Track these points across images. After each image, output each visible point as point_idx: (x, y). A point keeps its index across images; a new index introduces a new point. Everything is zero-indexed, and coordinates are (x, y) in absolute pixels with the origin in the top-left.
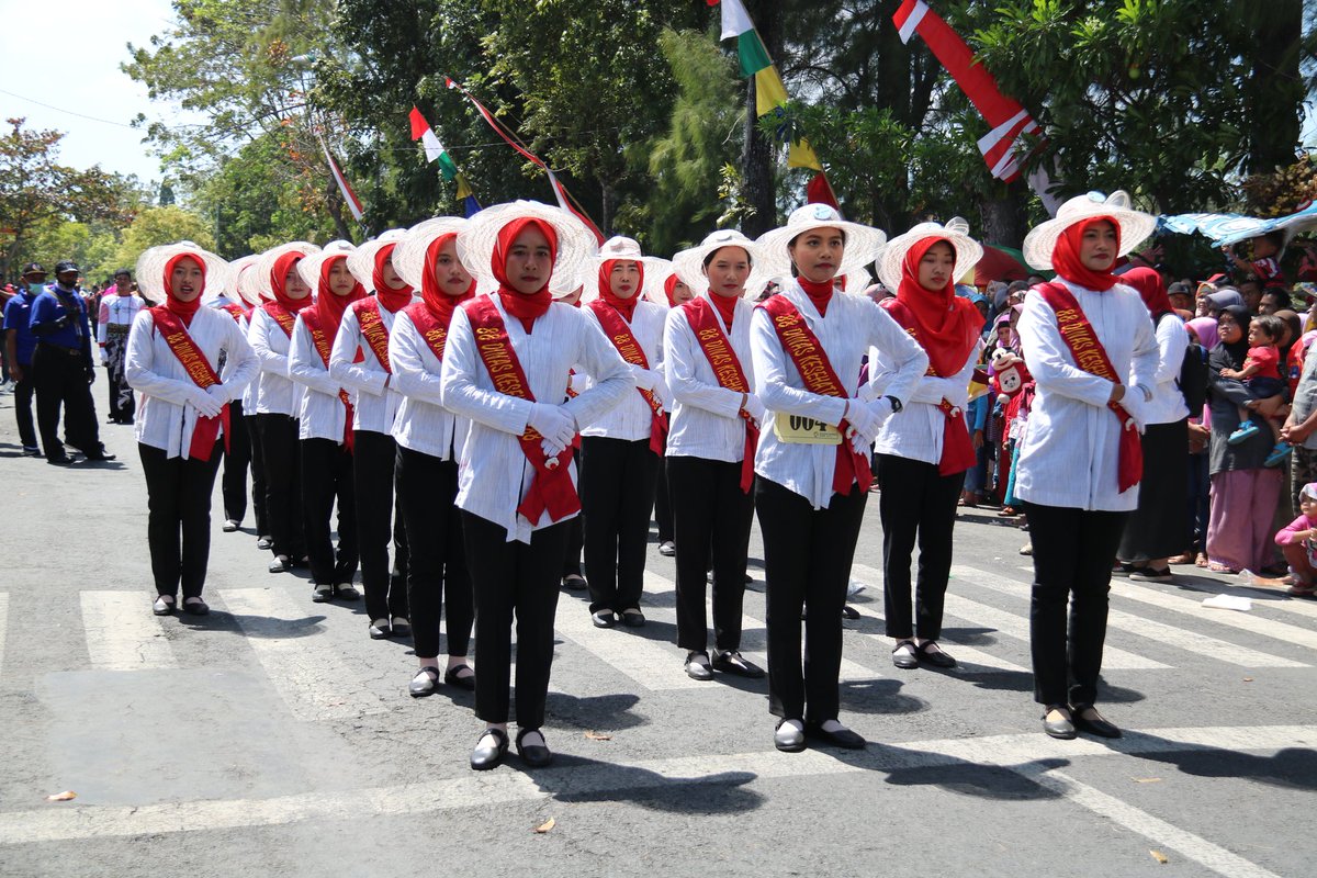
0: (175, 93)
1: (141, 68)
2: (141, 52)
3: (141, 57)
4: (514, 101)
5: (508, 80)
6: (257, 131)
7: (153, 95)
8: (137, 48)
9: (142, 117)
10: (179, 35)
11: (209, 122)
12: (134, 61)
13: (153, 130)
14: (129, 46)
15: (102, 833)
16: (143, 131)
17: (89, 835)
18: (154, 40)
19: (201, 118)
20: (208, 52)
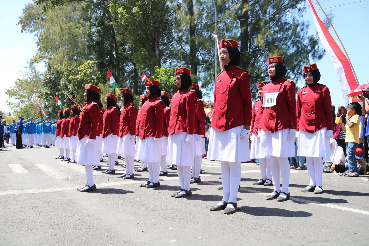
0: (14, 97)
1: (8, 92)
2: (8, 90)
3: (8, 91)
4: (73, 95)
5: (72, 92)
6: (28, 103)
7: (10, 97)
8: (7, 89)
9: (7, 101)
10: (15, 87)
11: (20, 101)
12: (7, 91)
13: (9, 103)
14: (6, 89)
15: (26, 193)
16: (8, 103)
17: (24, 193)
18: (11, 88)
19: (18, 101)
20: (20, 90)
